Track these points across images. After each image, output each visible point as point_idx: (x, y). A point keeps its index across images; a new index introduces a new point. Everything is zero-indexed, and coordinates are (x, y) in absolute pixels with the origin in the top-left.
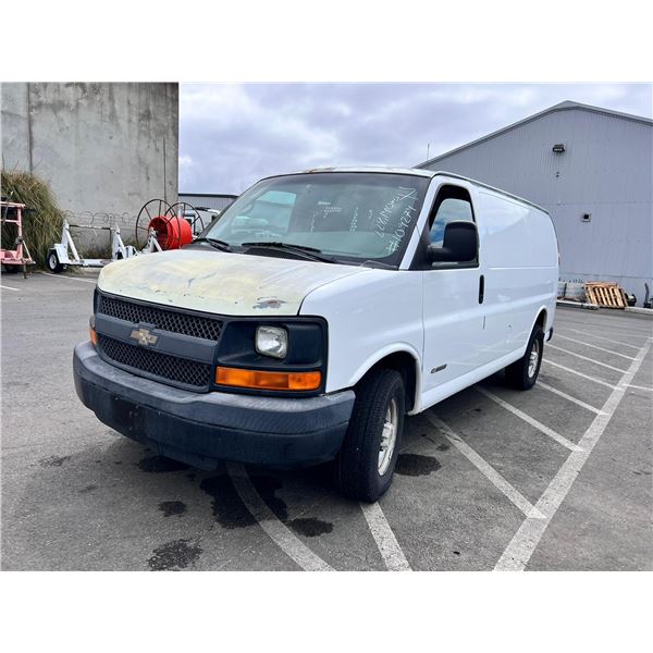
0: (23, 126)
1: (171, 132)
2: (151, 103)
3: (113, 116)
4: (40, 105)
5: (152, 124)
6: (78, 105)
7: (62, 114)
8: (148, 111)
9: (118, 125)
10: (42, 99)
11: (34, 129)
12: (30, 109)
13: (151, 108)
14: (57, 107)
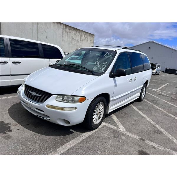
3: (88, 41)
14: (83, 40)
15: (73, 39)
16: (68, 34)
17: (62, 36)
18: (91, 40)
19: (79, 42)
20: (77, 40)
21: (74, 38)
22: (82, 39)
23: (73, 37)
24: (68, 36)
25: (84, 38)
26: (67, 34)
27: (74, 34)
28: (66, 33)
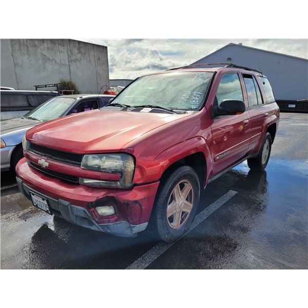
0: (68, 67)
1: (106, 63)
2: (100, 55)
3: (90, 61)
4: (71, 61)
5: (101, 61)
6: (81, 59)
7: (77, 62)
8: (99, 58)
9: (91, 64)
10: (72, 59)
11: (71, 68)
12: (69, 62)
13: (100, 56)
14: (76, 60)
15: (46, 59)
16: (30, 48)
17: (12, 55)
18: (99, 59)
19: (65, 65)
20: (58, 61)
21: (51, 58)
22: (73, 58)
23: (45, 55)
24: (29, 55)
25: (79, 56)
26: (28, 50)
27: (48, 48)
28: (22, 48)
